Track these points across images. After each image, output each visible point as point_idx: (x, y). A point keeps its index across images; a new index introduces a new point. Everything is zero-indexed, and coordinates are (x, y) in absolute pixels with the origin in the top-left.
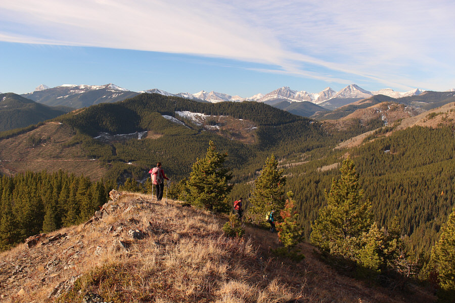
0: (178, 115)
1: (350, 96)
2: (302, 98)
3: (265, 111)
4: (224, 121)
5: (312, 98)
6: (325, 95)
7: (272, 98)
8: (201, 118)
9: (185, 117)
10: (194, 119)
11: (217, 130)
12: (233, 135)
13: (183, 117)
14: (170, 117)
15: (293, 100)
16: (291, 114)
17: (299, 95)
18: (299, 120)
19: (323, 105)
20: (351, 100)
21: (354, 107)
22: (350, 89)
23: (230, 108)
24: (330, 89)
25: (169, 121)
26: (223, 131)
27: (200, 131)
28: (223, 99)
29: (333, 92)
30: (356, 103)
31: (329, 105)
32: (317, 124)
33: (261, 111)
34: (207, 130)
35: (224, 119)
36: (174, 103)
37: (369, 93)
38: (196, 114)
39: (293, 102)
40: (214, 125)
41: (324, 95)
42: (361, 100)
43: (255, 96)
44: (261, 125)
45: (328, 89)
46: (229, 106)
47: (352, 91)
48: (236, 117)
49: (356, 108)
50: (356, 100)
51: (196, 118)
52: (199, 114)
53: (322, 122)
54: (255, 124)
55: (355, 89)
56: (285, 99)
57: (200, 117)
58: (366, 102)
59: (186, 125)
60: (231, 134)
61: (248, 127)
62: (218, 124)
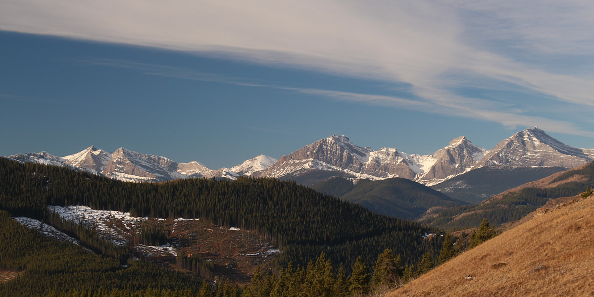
0: (56, 216)
1: (524, 161)
2: (386, 168)
3: (300, 204)
4: (188, 234)
5: (414, 168)
6: (452, 161)
7: (298, 168)
8: (122, 226)
9: (77, 222)
10: (103, 228)
11: (171, 258)
12: (217, 270)
13: (71, 223)
14: (36, 223)
15: (359, 175)
16: (370, 214)
17: (377, 161)
18: (394, 228)
19: (447, 190)
20: (525, 174)
21: (538, 195)
22: (523, 143)
23: (202, 197)
24: (465, 142)
25: (36, 234)
26: (187, 262)
27: (124, 260)
28: (151, 171)
29: (476, 150)
30: (544, 183)
31: (465, 189)
32: (443, 239)
33: (289, 206)
34: (143, 257)
35: (187, 227)
36: (45, 184)
37: (577, 153)
38: (107, 213)
39: (361, 181)
40: (160, 245)
41: (447, 158)
42: (557, 175)
43: (246, 164)
44: (290, 243)
45: (460, 142)
46: (200, 190)
47: (528, 146)
48: (220, 221)
49: (545, 196)
50: (542, 172)
51: (110, 226)
52: (118, 215)
53: (458, 234)
54: (274, 241)
55: (537, 143)
56: (335, 172)
57: (119, 222)
58: (571, 180)
59: (83, 244)
60: (211, 269)
61: (254, 250)
62: (171, 242)
